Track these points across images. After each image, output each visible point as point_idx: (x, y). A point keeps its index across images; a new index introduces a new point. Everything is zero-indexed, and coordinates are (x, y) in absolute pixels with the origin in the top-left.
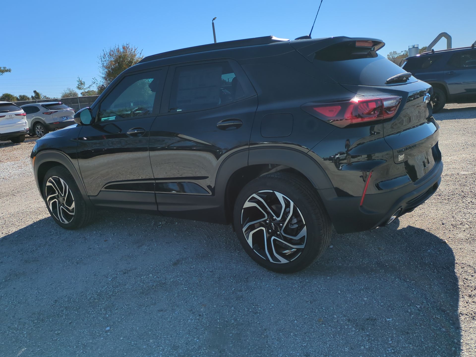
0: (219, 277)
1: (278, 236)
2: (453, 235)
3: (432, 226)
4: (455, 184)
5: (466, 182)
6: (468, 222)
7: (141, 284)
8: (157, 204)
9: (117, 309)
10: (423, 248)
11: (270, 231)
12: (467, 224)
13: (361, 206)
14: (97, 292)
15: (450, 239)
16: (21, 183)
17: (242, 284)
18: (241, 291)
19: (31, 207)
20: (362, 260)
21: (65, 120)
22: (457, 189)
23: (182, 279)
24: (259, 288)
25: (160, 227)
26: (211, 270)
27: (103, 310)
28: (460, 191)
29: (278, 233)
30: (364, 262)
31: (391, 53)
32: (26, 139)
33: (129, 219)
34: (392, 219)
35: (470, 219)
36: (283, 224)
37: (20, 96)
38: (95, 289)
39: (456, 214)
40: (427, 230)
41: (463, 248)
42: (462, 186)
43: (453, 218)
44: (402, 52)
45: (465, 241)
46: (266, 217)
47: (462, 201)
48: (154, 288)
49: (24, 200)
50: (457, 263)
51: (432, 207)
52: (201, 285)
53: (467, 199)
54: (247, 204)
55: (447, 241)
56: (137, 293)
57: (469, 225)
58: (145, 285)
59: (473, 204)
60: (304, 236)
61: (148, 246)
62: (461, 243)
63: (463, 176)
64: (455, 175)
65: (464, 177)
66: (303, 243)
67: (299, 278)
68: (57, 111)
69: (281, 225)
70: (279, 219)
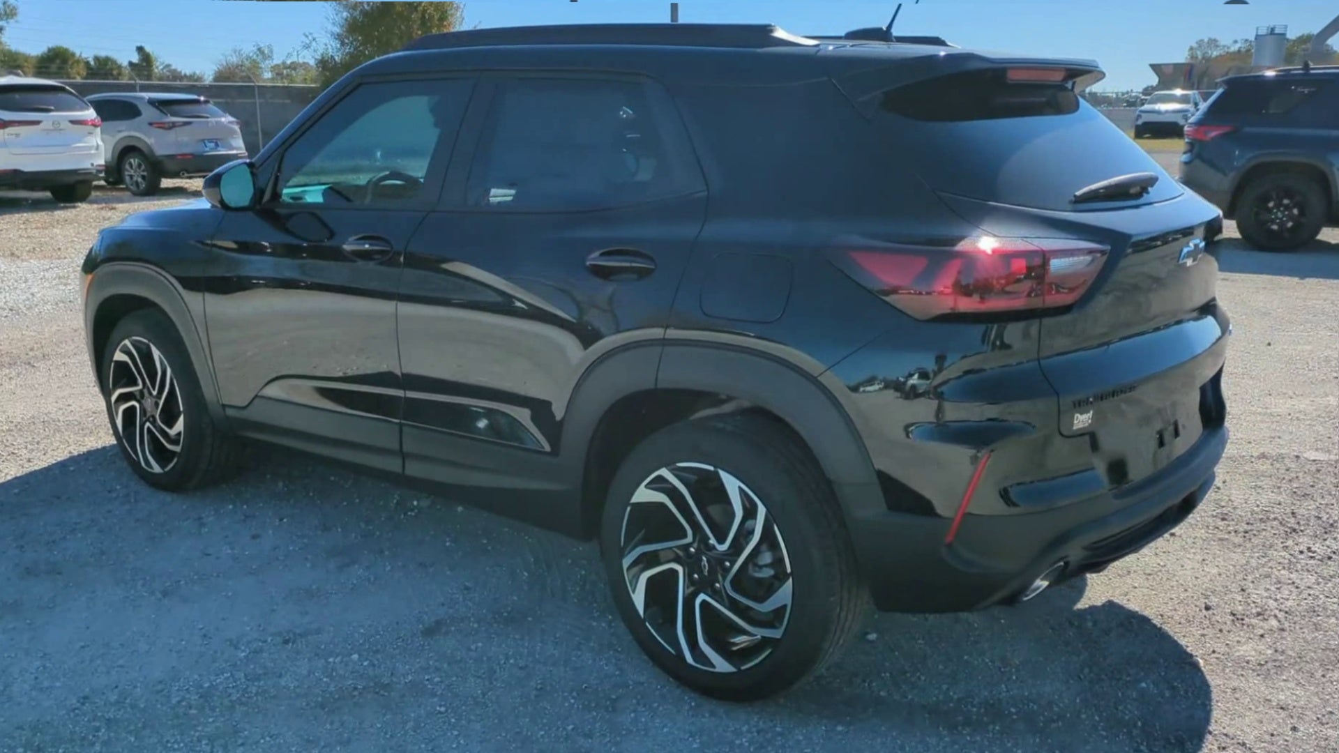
0: (539, 687)
1: (715, 594)
2: (1227, 644)
3: (1175, 610)
4: (1279, 488)
5: (1312, 486)
6: (1280, 610)
7: (325, 680)
8: (404, 456)
9: (242, 744)
10: (1129, 675)
11: (696, 576)
12: (1276, 616)
13: (949, 546)
14: (201, 687)
15: (1213, 655)
16: (58, 328)
17: (597, 715)
18: (589, 735)
19: (71, 408)
20: (948, 689)
21: (212, 149)
22: (1280, 504)
23: (437, 679)
24: (643, 733)
25: (413, 514)
26: (522, 663)
27: (204, 742)
28: (1288, 510)
29: (717, 585)
30: (951, 694)
31: (1200, 43)
32: (94, 194)
33: (332, 478)
34: (1038, 588)
35: (1289, 603)
36: (733, 563)
37: (97, 59)
38: (196, 677)
39: (1253, 582)
40: (1157, 621)
41: (1241, 690)
42: (1298, 495)
43: (1242, 593)
44: (1236, 42)
45: (1254, 668)
46: (689, 539)
47: (1282, 543)
48: (355, 696)
49: (55, 383)
50: (1210, 733)
51: (1193, 551)
52: (485, 703)
53: (1301, 540)
54: (643, 494)
55: (1201, 662)
56: (307, 705)
57: (1279, 621)
58: (332, 685)
59: (1312, 557)
60: (785, 606)
61: (368, 567)
62: (1240, 672)
63: (1309, 466)
64: (1286, 461)
65: (1313, 468)
66: (777, 625)
67: (760, 719)
68: (189, 123)
69: (728, 564)
70: (723, 548)
